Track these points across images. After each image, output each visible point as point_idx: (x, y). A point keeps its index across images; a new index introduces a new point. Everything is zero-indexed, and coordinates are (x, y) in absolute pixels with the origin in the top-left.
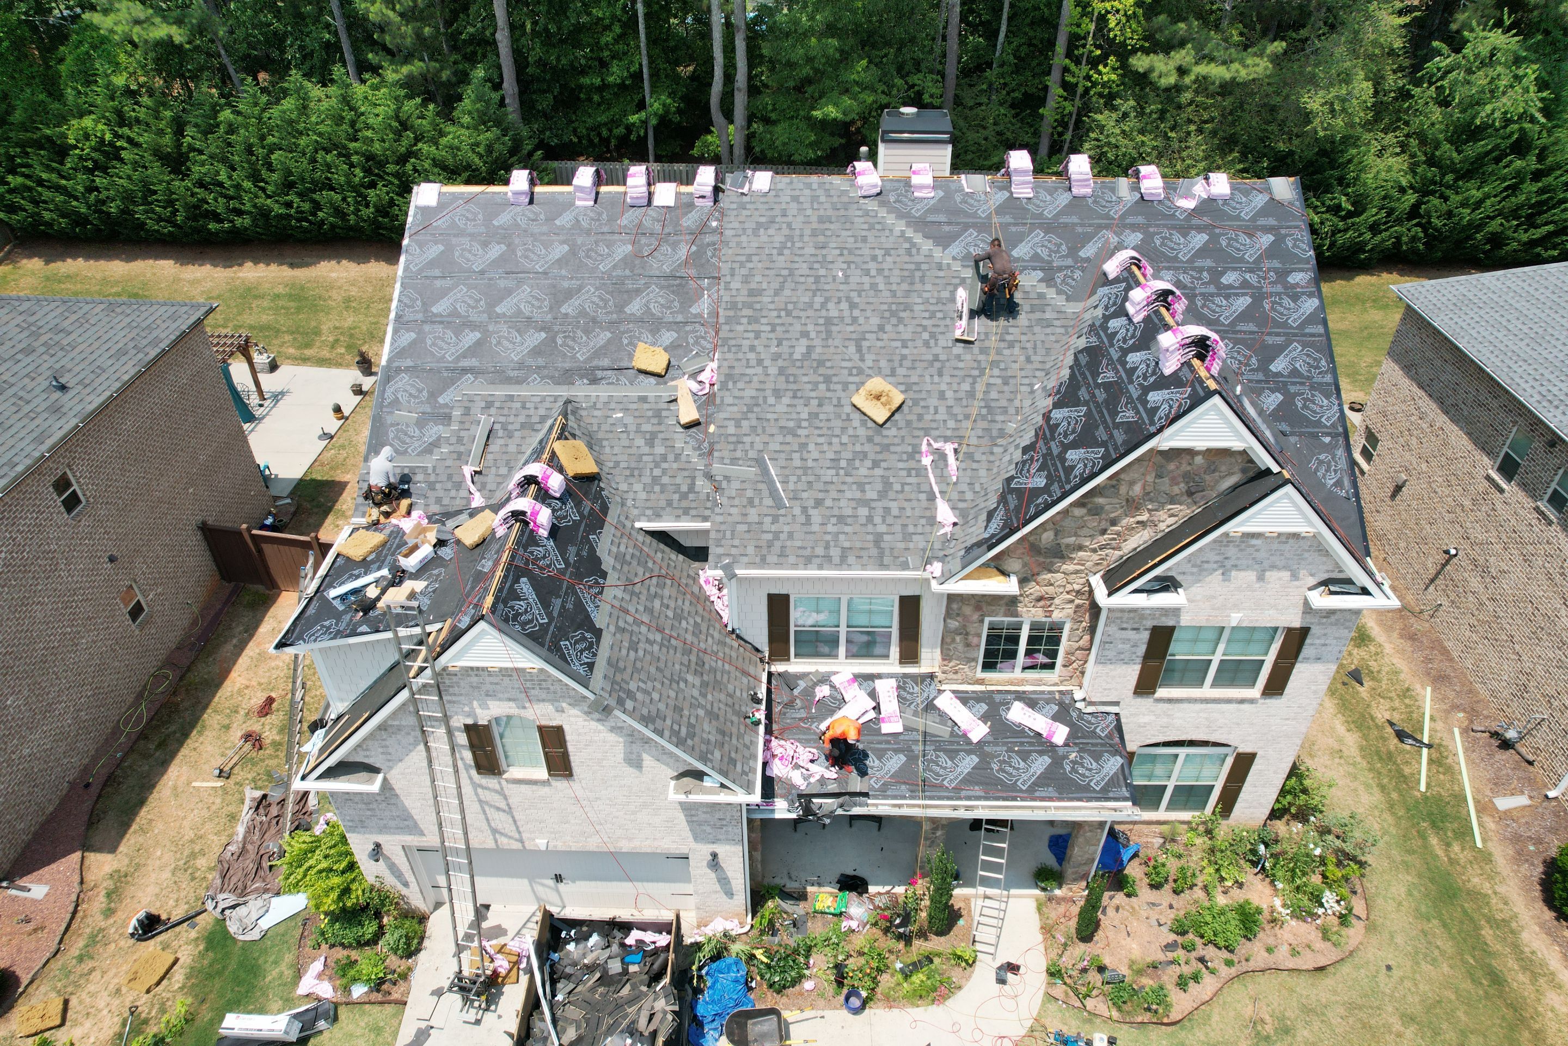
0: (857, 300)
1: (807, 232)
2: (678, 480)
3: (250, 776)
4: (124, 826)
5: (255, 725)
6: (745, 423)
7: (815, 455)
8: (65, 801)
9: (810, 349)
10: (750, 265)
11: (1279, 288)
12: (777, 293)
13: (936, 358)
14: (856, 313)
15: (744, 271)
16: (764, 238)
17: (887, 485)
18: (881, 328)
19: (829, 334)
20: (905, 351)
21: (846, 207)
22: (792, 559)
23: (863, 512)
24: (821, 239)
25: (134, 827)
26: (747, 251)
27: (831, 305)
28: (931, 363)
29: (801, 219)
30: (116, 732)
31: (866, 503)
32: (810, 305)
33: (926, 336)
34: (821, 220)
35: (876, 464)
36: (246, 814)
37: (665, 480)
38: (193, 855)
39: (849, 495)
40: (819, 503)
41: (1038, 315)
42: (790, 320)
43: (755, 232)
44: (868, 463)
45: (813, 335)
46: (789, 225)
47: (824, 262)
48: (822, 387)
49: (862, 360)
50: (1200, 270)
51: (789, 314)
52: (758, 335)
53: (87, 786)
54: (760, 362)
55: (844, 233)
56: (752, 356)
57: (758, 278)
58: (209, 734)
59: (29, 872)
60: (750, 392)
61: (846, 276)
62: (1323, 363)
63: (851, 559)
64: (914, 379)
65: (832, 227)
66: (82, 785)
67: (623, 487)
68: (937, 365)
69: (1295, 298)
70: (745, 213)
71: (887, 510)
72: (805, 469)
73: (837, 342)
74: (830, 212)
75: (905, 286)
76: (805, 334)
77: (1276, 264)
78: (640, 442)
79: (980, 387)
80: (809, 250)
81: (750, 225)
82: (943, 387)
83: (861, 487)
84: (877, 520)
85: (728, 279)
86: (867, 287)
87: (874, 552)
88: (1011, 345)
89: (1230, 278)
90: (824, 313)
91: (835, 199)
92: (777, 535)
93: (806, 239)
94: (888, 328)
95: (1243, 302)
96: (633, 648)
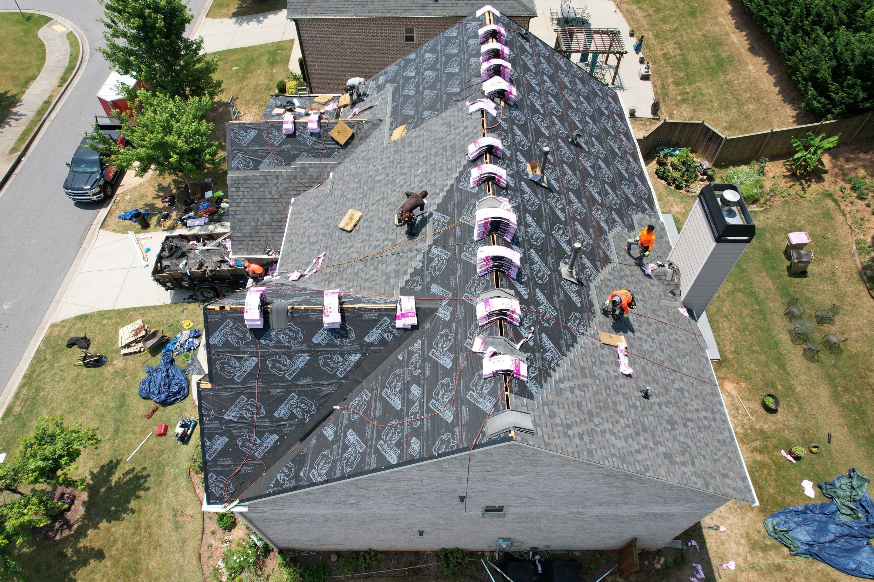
11: (407, 430)
40: (312, 221)
50: (422, 368)
62: (349, 469)
67: (347, 162)
69: (399, 445)
77: (427, 425)
89: (415, 390)
95: (397, 403)
96: (261, 186)
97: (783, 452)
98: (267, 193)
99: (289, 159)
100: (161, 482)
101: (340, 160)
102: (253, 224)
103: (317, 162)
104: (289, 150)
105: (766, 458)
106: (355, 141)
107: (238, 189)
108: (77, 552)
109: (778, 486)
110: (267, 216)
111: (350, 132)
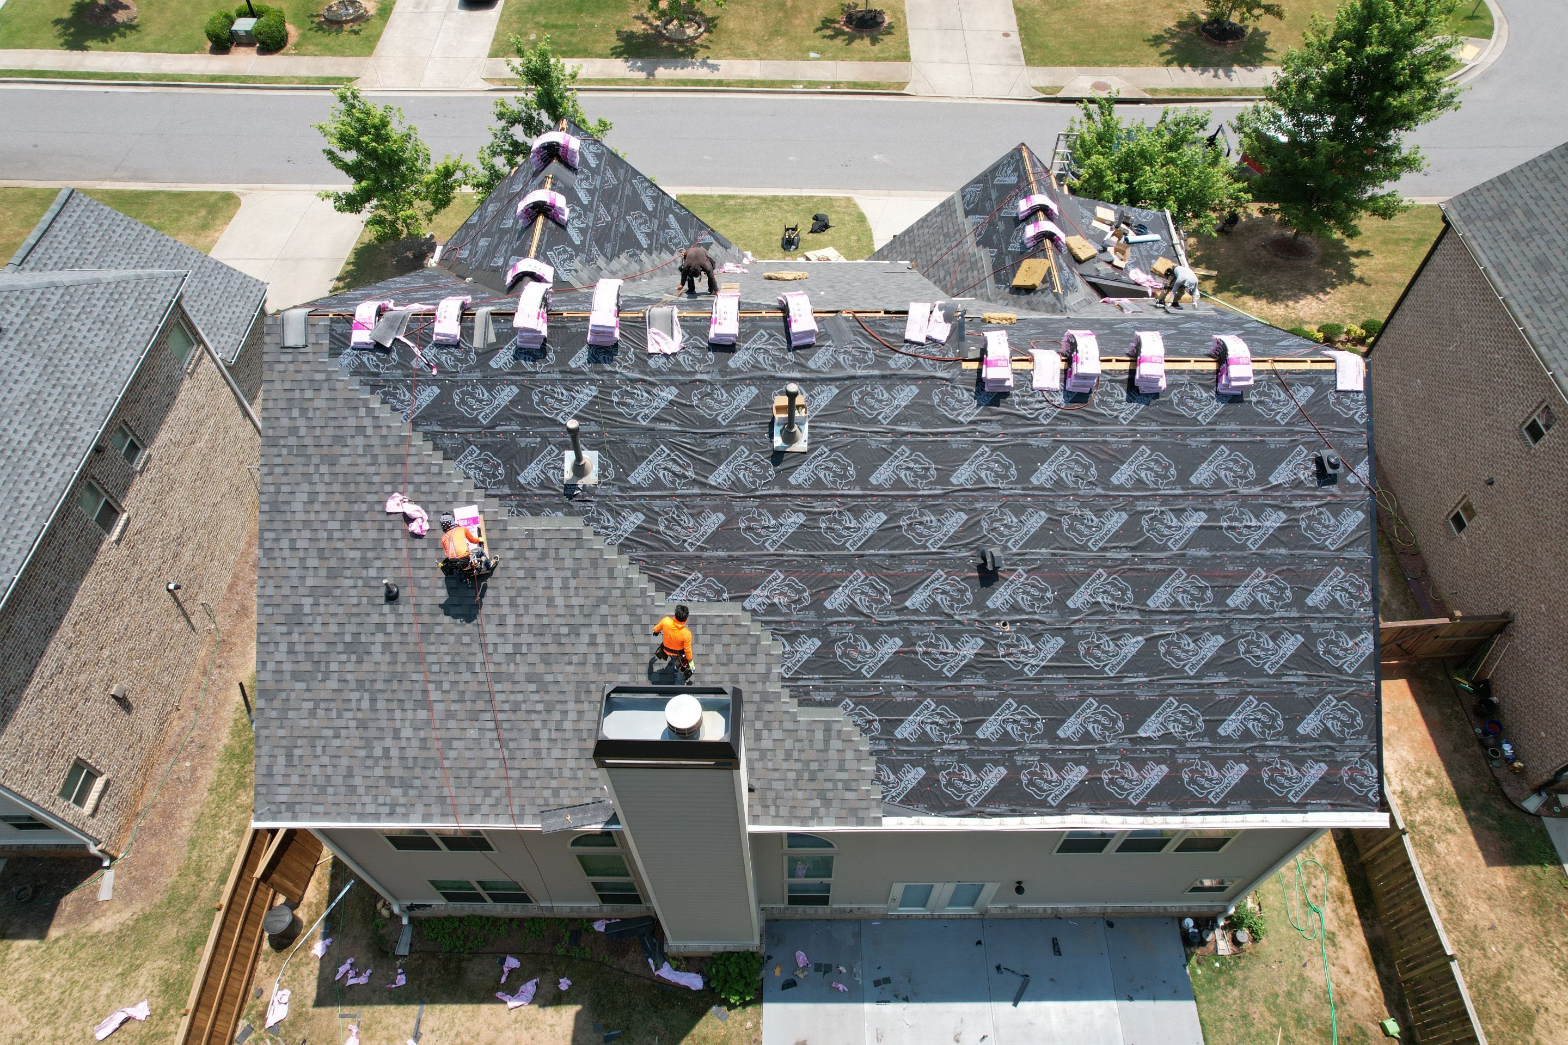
98: (938, 246)
101: (993, 298)
107: (939, 214)
111: (1036, 280)
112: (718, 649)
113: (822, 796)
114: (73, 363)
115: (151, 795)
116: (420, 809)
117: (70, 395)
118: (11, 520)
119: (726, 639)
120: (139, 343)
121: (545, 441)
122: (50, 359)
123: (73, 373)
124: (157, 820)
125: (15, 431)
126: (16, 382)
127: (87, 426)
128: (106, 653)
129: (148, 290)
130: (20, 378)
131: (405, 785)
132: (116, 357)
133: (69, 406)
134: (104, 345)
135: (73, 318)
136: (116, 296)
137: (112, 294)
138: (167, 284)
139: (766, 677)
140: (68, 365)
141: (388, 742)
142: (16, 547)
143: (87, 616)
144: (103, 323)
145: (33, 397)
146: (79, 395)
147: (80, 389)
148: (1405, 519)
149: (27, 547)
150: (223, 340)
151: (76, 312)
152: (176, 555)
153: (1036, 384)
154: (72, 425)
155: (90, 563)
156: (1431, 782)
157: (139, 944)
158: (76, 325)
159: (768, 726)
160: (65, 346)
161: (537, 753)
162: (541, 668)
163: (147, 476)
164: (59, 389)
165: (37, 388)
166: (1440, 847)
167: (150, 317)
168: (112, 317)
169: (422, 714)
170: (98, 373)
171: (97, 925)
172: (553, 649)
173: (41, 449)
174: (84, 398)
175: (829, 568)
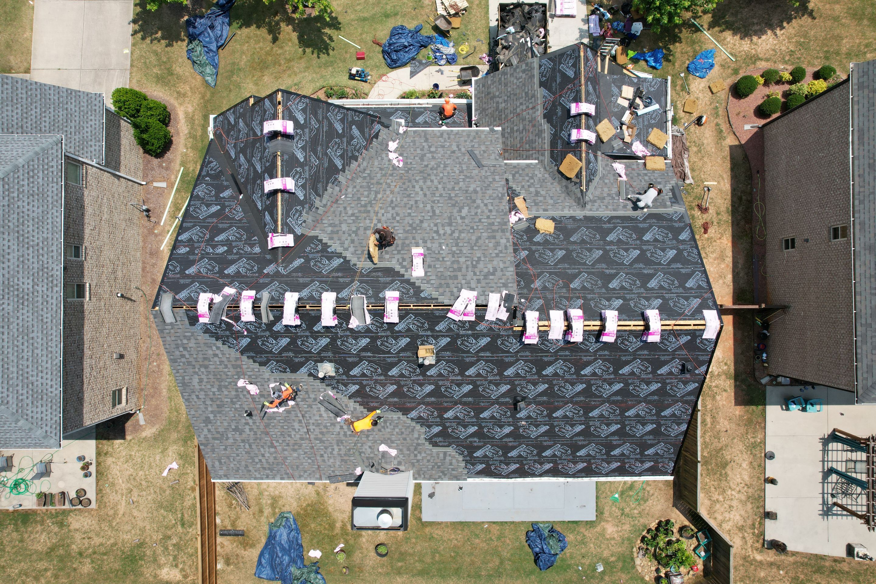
0: (434, 235)
1: (464, 270)
2: (521, 178)
3: (695, 190)
4: (732, 158)
5: (706, 217)
6: (491, 180)
7: (455, 169)
8: (763, 164)
9: (460, 211)
10: (496, 251)
12: (479, 238)
13: (393, 208)
14: (435, 229)
15: (500, 248)
16: (490, 266)
17: (422, 159)
18: (421, 222)
19: (450, 218)
20: (409, 211)
21: (440, 285)
22: (464, 134)
23: (433, 149)
24: (456, 266)
25: (729, 158)
26: (499, 259)
27: (449, 232)
28: (396, 206)
29: (468, 278)
30: (763, 200)
31: (431, 152)
32: (461, 232)
33: (398, 218)
34: (456, 277)
35: (426, 166)
36: (688, 171)
37: (527, 178)
38: (699, 151)
39: (439, 155)
40: (454, 152)
41: (335, 229)
42: (471, 225)
43: (495, 270)
44: (430, 166)
45: (458, 218)
46: (475, 274)
47: (453, 254)
48: (453, 195)
49: (432, 207)
51: (472, 228)
52: (488, 217)
53: (758, 172)
54: (486, 205)
55: (442, 270)
56: (490, 208)
57: (491, 245)
58: (723, 209)
59: (755, 133)
60: (490, 192)
61: (440, 246)
63: (438, 134)
64: (405, 200)
65: (449, 273)
66: (761, 171)
67: (547, 176)
68: (393, 205)
70: (503, 281)
71: (422, 150)
72: (460, 163)
73: (446, 215)
74: (450, 282)
75: (407, 242)
76: (462, 218)
78: (543, 193)
79: (372, 196)
80: (462, 260)
81: (499, 273)
82: (391, 196)
83: (433, 158)
84: (426, 147)
85: (508, 244)
86: (429, 242)
87: (428, 136)
88: (353, 215)
90: (453, 228)
91: (447, 290)
92: (472, 141)
93: (464, 266)
94: (418, 222)
96: (527, 94)
97: (342, 545)
98: (521, 101)
99: (548, 117)
100: (320, 67)
101: (548, 168)
102: (497, 94)
103: (547, 146)
104: (556, 114)
105: (337, 530)
106: (564, 182)
107: (524, 71)
108: (277, 23)
109: (317, 532)
110: (503, 105)
111: (572, 175)
112: (397, 430)
113: (443, 472)
114: (30, 229)
115: (144, 380)
116: (279, 476)
117: (38, 250)
118: (45, 332)
119: (400, 427)
120: (57, 201)
121: (307, 360)
122: (18, 232)
123: (33, 236)
124: (151, 391)
125: (23, 283)
126: (9, 254)
127: (54, 266)
128: (105, 346)
129: (46, 161)
130: (9, 251)
131: (271, 470)
132: (50, 216)
133: (41, 257)
134: (40, 210)
135: (16, 199)
136: (31, 174)
137: (28, 173)
138: (54, 151)
139: (418, 439)
140: (28, 232)
141: (260, 458)
142: (54, 345)
143: (92, 340)
144: (33, 196)
145: (21, 259)
146: (43, 249)
147: (41, 244)
148: (765, 223)
149: (58, 343)
150: (92, 149)
151: (15, 195)
152: (116, 278)
153: (550, 337)
154: (47, 268)
155: (83, 319)
156: (725, 368)
157: (164, 441)
158: (20, 203)
159: (420, 453)
160: (21, 220)
161: (324, 461)
162: (320, 436)
163: (89, 258)
164: (31, 249)
165: (20, 254)
166: (718, 398)
167: (55, 180)
168: (35, 189)
169: (272, 450)
170: (45, 230)
171: (144, 434)
172: (324, 430)
173: (39, 289)
174: (46, 249)
175: (446, 404)
